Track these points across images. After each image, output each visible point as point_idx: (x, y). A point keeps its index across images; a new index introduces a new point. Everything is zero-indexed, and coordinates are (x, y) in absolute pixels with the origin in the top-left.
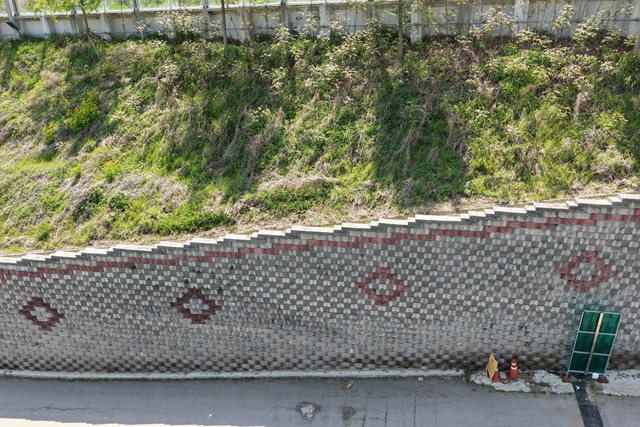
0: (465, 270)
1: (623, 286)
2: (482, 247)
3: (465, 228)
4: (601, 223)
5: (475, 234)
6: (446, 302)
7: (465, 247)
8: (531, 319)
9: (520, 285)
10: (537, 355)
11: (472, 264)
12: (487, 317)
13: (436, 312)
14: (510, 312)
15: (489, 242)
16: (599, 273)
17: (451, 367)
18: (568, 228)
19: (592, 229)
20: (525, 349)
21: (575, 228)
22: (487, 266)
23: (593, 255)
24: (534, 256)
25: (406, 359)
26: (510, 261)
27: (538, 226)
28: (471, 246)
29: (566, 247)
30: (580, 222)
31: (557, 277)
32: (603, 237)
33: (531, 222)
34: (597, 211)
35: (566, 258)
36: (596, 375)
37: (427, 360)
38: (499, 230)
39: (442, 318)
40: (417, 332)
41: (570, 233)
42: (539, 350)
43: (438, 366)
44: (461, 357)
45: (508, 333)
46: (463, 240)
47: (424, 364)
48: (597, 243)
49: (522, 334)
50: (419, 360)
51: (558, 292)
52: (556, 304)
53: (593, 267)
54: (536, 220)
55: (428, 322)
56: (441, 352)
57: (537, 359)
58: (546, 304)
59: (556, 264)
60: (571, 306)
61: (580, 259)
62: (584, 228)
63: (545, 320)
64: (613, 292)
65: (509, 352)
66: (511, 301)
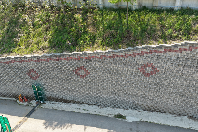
0: (6, 72)
1: (42, 79)
2: (8, 66)
3: (2, 61)
4: (31, 62)
5: (5, 63)
6: (5, 80)
7: (4, 66)
8: (26, 86)
9: (20, 77)
10: (31, 96)
11: (7, 70)
12: (16, 85)
13: (4, 83)
14: (21, 84)
15: (9, 65)
16: (36, 75)
17: (14, 97)
18: (24, 63)
19: (30, 63)
20: (28, 94)
21: (26, 63)
22: (11, 71)
23: (32, 70)
24: (20, 70)
25: (3, 95)
26: (15, 70)
27: (18, 62)
28: (5, 66)
29: (26, 68)
30: (27, 61)
31: (27, 75)
32: (33, 65)
33: (16, 60)
34: (29, 59)
35: (27, 71)
36: (42, 102)
37: (8, 95)
38: (10, 62)
39: (6, 84)
40: (2, 88)
41: (25, 64)
42: (31, 95)
43: (11, 97)
44: (15, 95)
45: (22, 90)
46: (3, 64)
47: (8, 96)
48: (32, 67)
49: (26, 90)
50: (6, 95)
51: (29, 80)
52: (30, 83)
53: (34, 73)
54: (17, 60)
55: (4, 85)
56: (10, 93)
57: (32, 97)
58: (28, 82)
59: (25, 72)
60: (33, 83)
61: (30, 71)
62: (28, 63)
63: (29, 87)
64: (41, 80)
65: (25, 95)
66: (20, 81)
